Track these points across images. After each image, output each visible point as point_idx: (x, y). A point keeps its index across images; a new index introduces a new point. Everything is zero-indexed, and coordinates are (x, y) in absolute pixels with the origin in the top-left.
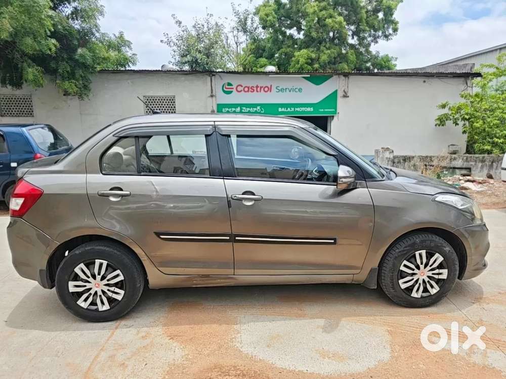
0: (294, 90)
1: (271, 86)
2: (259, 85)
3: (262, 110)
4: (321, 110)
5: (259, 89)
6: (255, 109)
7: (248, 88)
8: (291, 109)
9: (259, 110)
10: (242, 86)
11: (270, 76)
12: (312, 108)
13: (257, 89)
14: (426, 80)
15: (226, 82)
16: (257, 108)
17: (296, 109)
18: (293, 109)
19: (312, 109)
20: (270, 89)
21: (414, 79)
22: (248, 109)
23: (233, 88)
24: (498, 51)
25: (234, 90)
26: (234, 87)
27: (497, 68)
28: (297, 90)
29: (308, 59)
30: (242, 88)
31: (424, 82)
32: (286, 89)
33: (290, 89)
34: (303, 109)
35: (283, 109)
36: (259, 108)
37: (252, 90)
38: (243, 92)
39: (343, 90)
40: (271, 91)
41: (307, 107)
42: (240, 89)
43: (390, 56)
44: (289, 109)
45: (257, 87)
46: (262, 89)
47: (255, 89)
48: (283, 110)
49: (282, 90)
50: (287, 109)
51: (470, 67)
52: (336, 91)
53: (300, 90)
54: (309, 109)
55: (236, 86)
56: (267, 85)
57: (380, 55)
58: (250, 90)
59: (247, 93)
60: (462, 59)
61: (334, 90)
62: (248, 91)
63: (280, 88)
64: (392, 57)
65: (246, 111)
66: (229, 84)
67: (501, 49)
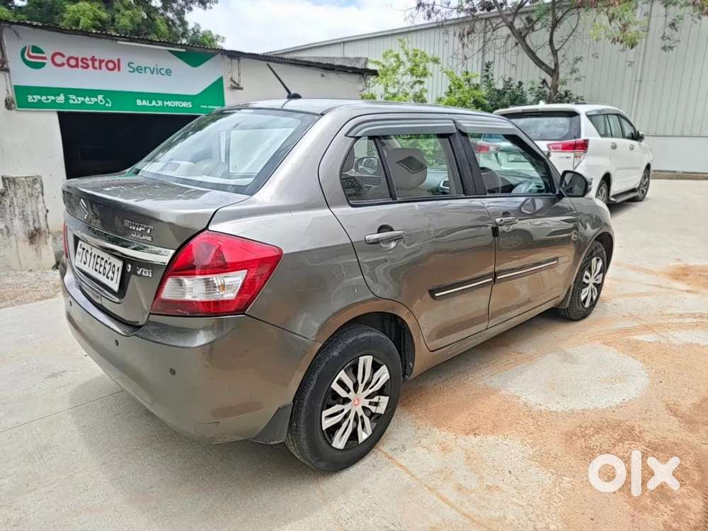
0: (159, 71)
1: (119, 60)
2: (97, 57)
3: (107, 102)
4: (202, 107)
5: (97, 64)
6: (94, 100)
7: (77, 59)
8: (157, 103)
9: (101, 101)
10: (63, 56)
11: (119, 42)
12: (190, 103)
13: (94, 63)
14: (324, 74)
15: (30, 44)
16: (97, 97)
17: (165, 103)
18: (160, 103)
19: (189, 105)
20: (117, 66)
21: (311, 71)
22: (81, 99)
23: (45, 58)
24: (342, 44)
25: (48, 62)
26: (48, 55)
27: (383, 66)
28: (163, 72)
29: (94, 19)
30: (64, 60)
31: (323, 76)
32: (145, 68)
33: (152, 70)
34: (177, 103)
35: (144, 101)
36: (100, 97)
37: (85, 65)
38: (66, 66)
39: (230, 77)
40: (119, 70)
41: (183, 101)
42: (58, 60)
43: (214, 33)
44: (154, 103)
45: (93, 59)
46: (103, 64)
47: (90, 63)
48: (144, 103)
49: (139, 69)
50: (150, 103)
51: (364, 62)
52: (221, 79)
53: (168, 72)
54: (185, 104)
55: (51, 54)
56: (112, 59)
57: (201, 30)
58: (80, 64)
59: (75, 69)
60: (289, 52)
61: (218, 78)
62: (77, 66)
63: (135, 66)
64: (218, 36)
65: (76, 102)
66: (36, 49)
67: (344, 42)
